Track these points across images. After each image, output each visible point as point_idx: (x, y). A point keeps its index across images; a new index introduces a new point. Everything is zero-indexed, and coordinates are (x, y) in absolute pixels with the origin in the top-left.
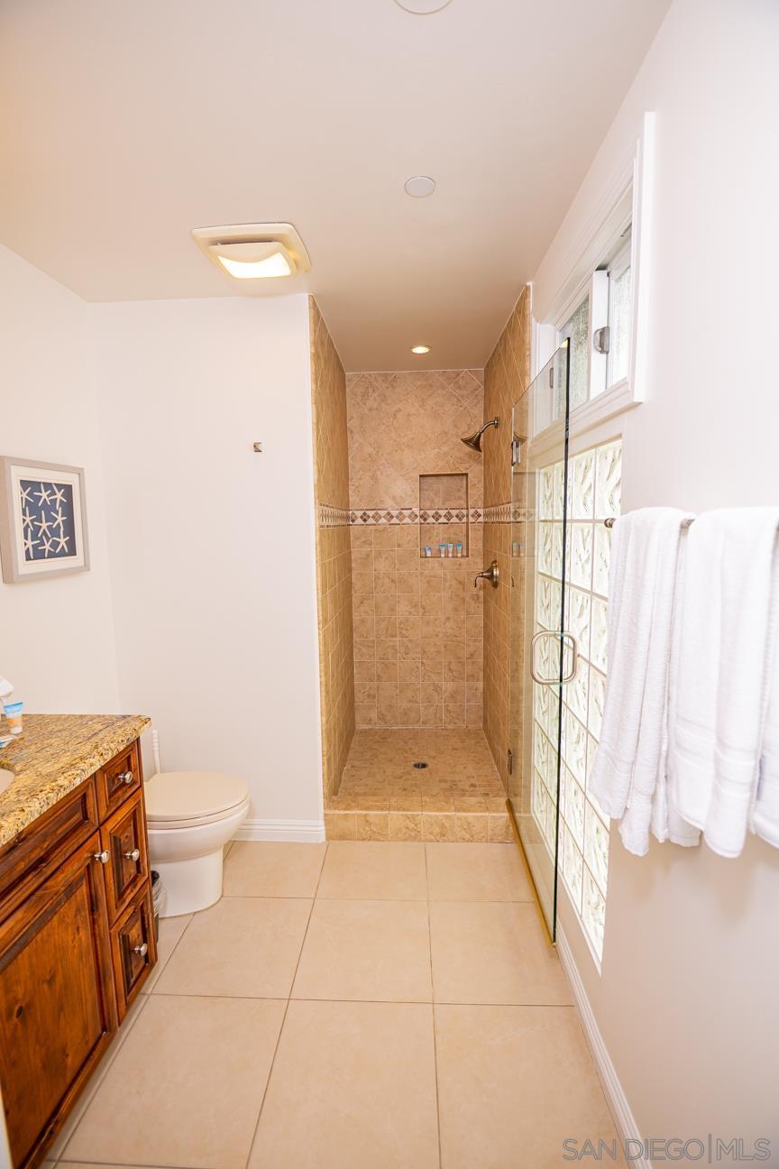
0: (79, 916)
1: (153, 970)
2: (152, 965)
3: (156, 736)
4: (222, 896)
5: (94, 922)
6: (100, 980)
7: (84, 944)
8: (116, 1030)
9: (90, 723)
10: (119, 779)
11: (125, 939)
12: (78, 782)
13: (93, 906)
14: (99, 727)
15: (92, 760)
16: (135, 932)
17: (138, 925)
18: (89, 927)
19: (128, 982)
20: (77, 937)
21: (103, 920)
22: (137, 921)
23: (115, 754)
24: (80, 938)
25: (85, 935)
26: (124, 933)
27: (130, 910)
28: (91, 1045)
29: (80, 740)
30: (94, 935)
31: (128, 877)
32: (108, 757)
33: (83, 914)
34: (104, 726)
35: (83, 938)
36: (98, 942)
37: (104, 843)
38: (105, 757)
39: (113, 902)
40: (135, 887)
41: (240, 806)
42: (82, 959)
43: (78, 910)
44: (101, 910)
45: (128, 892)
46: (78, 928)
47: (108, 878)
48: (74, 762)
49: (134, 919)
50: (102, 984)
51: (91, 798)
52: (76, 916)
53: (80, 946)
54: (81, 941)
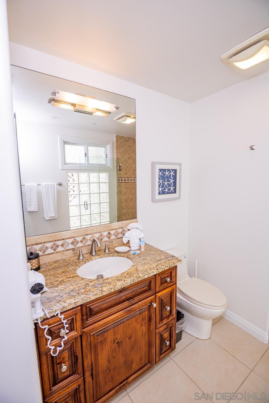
0: (143, 321)
1: (173, 352)
2: (173, 350)
3: (197, 262)
4: (210, 338)
5: (149, 325)
6: (150, 345)
7: (144, 331)
8: (153, 365)
9: (162, 255)
10: (166, 279)
11: (161, 336)
12: (146, 277)
13: (150, 320)
14: (163, 257)
15: (153, 270)
16: (166, 335)
17: (168, 333)
18: (147, 326)
19: (161, 351)
20: (141, 328)
21: (153, 326)
22: (168, 331)
23: (163, 270)
24: (143, 329)
25: (144, 328)
26: (162, 334)
27: (165, 327)
28: (143, 365)
29: (155, 261)
30: (149, 329)
31: (165, 315)
32: (160, 271)
33: (145, 321)
34: (165, 258)
35: (144, 329)
36: (150, 333)
37: (156, 300)
38: (159, 270)
39: (158, 321)
40: (168, 319)
41: (220, 307)
42: (143, 335)
43: (143, 319)
44: (152, 322)
45: (165, 320)
46: (142, 325)
47: (157, 312)
48: (147, 269)
49: (166, 330)
50: (150, 347)
51: (153, 283)
52: (142, 321)
53: (143, 331)
54: (143, 330)
